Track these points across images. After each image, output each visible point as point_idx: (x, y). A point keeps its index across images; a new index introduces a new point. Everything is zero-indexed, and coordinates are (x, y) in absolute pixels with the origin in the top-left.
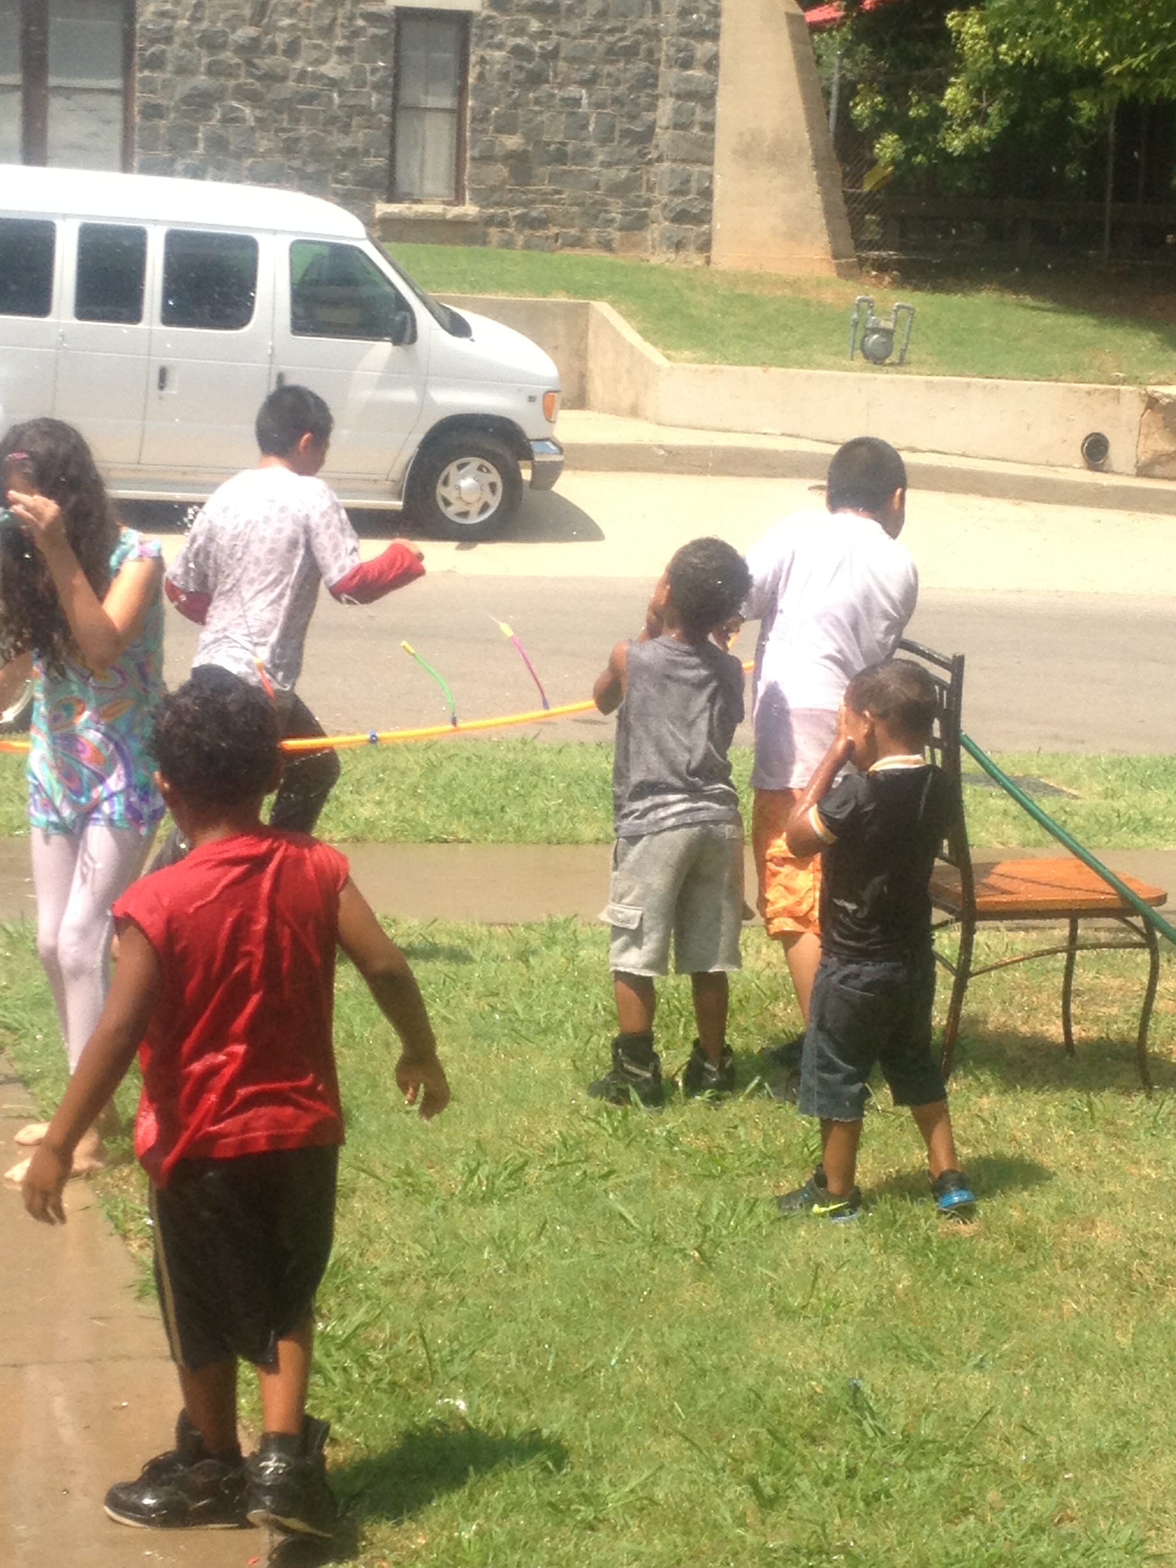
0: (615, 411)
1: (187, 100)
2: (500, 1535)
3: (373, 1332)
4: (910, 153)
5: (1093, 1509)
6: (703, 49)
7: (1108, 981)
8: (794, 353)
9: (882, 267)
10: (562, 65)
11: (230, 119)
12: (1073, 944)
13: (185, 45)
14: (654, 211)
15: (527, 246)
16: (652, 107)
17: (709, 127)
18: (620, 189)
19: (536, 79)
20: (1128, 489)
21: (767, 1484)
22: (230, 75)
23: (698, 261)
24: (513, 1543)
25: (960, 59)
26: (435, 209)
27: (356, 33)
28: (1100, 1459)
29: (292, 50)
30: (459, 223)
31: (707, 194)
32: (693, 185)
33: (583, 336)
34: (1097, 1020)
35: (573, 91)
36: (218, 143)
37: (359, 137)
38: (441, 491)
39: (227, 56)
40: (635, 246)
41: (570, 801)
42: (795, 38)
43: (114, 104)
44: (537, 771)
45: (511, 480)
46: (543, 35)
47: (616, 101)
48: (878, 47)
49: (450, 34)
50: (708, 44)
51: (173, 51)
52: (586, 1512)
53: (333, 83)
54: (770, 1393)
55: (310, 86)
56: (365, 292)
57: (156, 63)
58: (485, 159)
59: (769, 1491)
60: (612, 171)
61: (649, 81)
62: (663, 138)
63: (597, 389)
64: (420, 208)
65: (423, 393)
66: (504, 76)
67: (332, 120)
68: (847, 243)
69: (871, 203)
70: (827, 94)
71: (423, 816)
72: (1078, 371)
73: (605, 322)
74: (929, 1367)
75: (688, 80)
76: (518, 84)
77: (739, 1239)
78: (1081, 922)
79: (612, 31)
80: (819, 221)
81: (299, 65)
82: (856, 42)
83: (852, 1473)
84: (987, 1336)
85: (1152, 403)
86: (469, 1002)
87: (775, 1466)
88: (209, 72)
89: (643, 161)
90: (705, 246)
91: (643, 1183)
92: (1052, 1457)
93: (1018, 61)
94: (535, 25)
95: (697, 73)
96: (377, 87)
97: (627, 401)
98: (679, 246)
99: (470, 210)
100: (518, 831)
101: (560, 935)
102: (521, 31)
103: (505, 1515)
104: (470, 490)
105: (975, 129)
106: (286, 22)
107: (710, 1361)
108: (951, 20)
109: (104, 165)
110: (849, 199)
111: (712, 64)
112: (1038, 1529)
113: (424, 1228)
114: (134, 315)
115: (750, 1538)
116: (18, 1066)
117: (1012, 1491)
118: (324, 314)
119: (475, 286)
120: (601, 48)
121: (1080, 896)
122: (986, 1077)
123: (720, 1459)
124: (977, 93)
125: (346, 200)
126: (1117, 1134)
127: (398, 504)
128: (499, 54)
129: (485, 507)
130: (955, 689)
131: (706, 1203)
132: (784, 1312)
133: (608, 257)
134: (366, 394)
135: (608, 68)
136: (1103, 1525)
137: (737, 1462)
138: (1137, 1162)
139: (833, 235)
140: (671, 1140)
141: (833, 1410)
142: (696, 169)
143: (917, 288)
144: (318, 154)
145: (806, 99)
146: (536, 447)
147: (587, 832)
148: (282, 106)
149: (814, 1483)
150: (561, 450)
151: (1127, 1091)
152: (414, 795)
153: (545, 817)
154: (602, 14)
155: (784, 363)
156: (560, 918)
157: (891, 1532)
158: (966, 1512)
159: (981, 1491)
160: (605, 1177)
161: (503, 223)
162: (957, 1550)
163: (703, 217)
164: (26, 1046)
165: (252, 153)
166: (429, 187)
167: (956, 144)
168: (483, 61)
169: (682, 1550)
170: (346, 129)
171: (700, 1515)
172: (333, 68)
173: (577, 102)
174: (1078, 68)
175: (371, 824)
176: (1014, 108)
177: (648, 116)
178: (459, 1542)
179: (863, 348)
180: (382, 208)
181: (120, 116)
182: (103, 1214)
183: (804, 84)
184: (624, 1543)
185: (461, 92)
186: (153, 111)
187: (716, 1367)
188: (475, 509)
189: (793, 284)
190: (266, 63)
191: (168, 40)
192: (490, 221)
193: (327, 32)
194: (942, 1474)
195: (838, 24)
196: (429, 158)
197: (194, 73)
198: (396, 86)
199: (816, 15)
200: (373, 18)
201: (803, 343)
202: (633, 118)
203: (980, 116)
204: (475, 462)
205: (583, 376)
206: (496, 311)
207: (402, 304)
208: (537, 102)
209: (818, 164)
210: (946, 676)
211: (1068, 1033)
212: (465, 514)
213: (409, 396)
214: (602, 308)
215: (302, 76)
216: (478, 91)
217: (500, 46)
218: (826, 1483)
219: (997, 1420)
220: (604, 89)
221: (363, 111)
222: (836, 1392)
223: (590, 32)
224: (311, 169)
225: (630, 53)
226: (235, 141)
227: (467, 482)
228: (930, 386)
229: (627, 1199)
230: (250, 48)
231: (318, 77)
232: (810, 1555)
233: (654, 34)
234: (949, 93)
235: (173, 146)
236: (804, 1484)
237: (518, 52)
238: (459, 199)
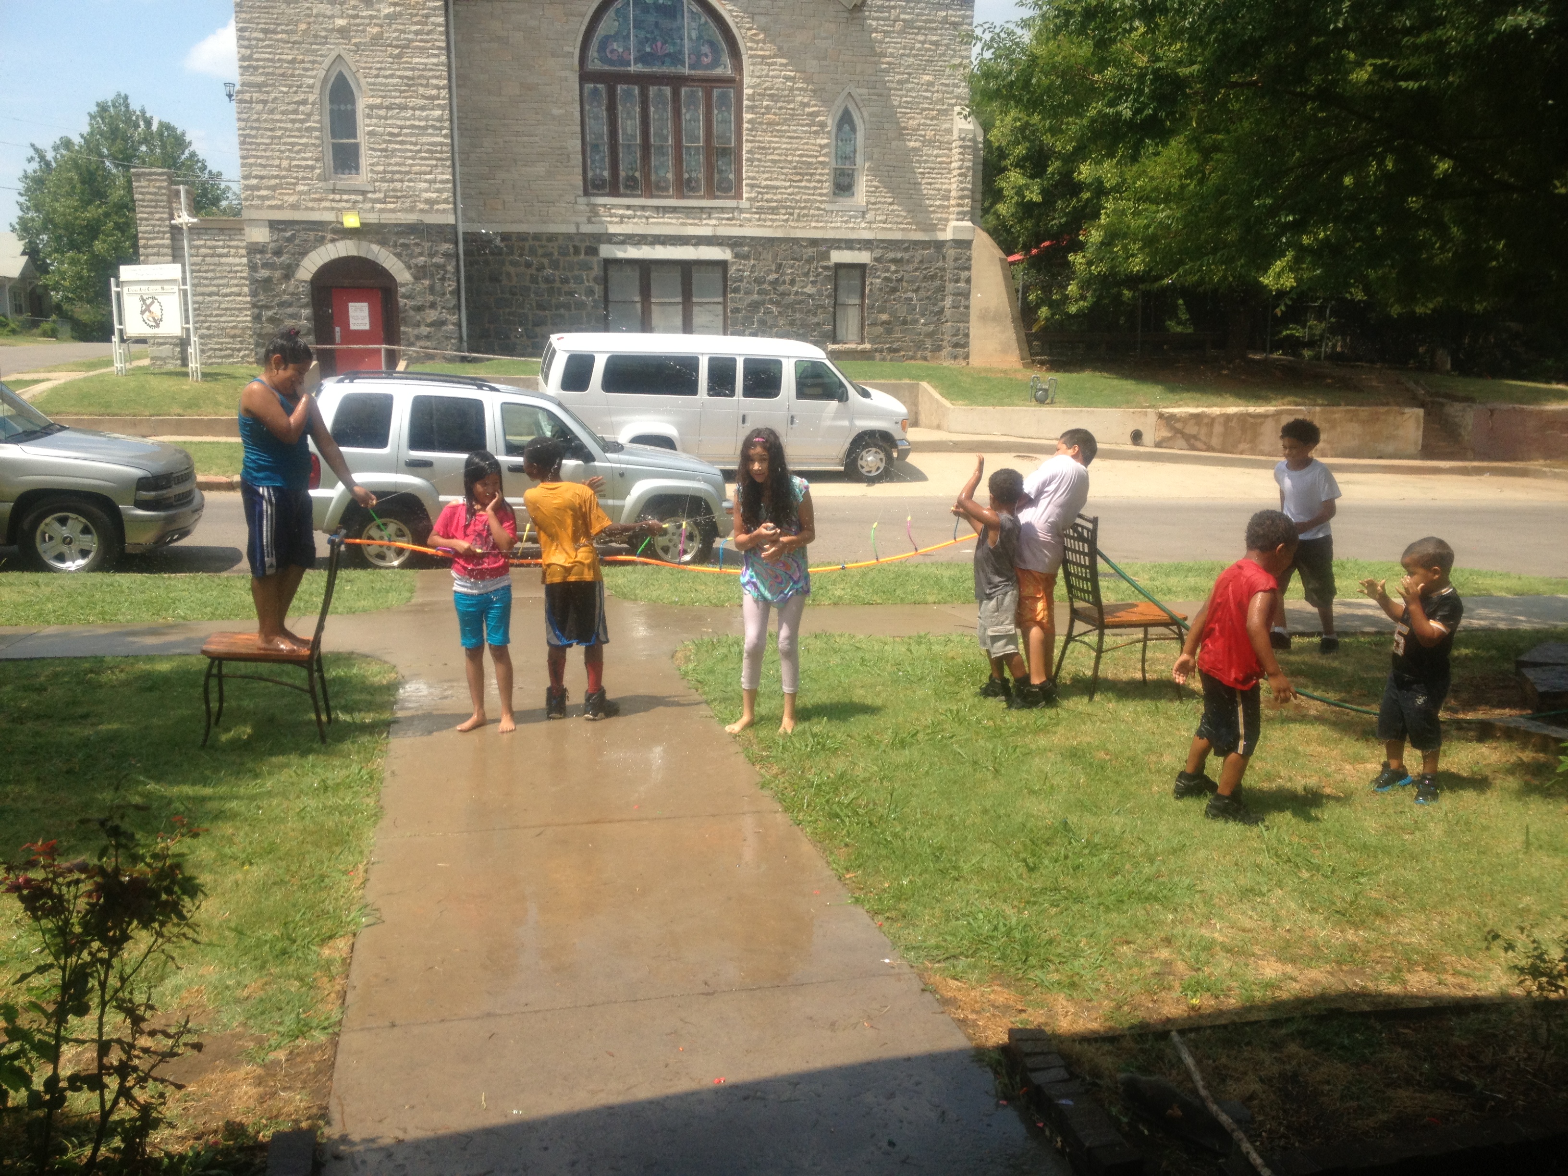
0: (930, 427)
1: (749, 305)
2: (920, 883)
3: (860, 801)
4: (1053, 315)
5: (1171, 872)
6: (964, 274)
7: (1159, 655)
8: (1006, 400)
9: (1042, 363)
10: (904, 284)
11: (768, 312)
12: (1146, 639)
13: (748, 282)
14: (945, 343)
15: (891, 360)
16: (943, 300)
17: (967, 307)
18: (930, 335)
19: (894, 290)
20: (1151, 453)
21: (1030, 861)
22: (767, 294)
23: (964, 364)
24: (925, 885)
25: (1074, 273)
26: (853, 346)
27: (818, 275)
28: (1174, 851)
29: (793, 282)
30: (863, 352)
31: (967, 335)
32: (961, 332)
33: (917, 396)
34: (1155, 671)
35: (909, 294)
36: (762, 322)
37: (820, 318)
38: (860, 462)
39: (766, 286)
40: (937, 358)
41: (922, 586)
42: (1003, 268)
43: (720, 307)
44: (908, 574)
45: (889, 457)
46: (896, 272)
47: (927, 298)
48: (1039, 271)
49: (857, 273)
50: (966, 273)
51: (743, 285)
52: (954, 873)
53: (810, 295)
54: (1029, 825)
55: (800, 298)
56: (826, 380)
57: (736, 290)
58: (874, 324)
59: (1031, 865)
60: (926, 328)
61: (942, 289)
62: (948, 313)
63: (923, 418)
64: (847, 346)
65: (851, 422)
66: (881, 290)
67: (809, 311)
68: (1026, 354)
69: (1036, 336)
70: (1017, 291)
71: (862, 594)
72: (1128, 403)
73: (926, 390)
74: (1096, 814)
75: (958, 288)
76: (888, 293)
77: (1010, 762)
78: (1149, 629)
79: (926, 269)
80: (1014, 345)
81: (795, 289)
82: (1028, 269)
83: (1066, 857)
84: (1119, 802)
85: (1161, 416)
86: (889, 668)
87: (1033, 855)
88: (758, 293)
89: (939, 323)
90: (966, 357)
91: (967, 740)
92: (1152, 851)
93: (1099, 273)
94: (893, 268)
95: (962, 285)
96: (828, 297)
97: (935, 423)
98: (955, 358)
99: (867, 346)
100: (902, 600)
101: (923, 640)
102: (887, 271)
103: (921, 875)
104: (872, 462)
105: (1081, 303)
106: (789, 271)
107: (1002, 811)
108: (1071, 257)
109: (717, 333)
110: (1026, 335)
111: (968, 281)
112: (1148, 880)
113: (877, 760)
114: (732, 393)
115: (1025, 884)
116: (704, 697)
117: (1136, 865)
118: (807, 391)
119: (871, 377)
120: (921, 276)
121: (1151, 618)
122: (1110, 695)
123: (1009, 852)
124: (1082, 288)
125: (816, 343)
126: (1169, 718)
127: (842, 468)
128: (878, 281)
129: (878, 468)
130: (1094, 532)
131: (995, 748)
132: (1032, 792)
133: (925, 363)
134: (828, 423)
135: (924, 284)
136: (1176, 879)
137: (1017, 854)
138: (1178, 729)
139: (1021, 349)
140: (979, 722)
141: (1056, 831)
142: (962, 325)
143: (1057, 371)
144: (803, 325)
145: (1008, 293)
146: (899, 443)
147: (930, 599)
148: (791, 306)
149: (1050, 862)
150: (909, 444)
151: (1171, 700)
152: (858, 585)
153: (913, 593)
154: (921, 262)
155: (1002, 405)
156: (922, 634)
157: (1085, 882)
158: (1117, 874)
159: (1123, 865)
160: (952, 737)
161: (881, 351)
162: (1114, 889)
163: (965, 345)
164: (706, 689)
165: (777, 326)
166: (850, 337)
167: (1073, 309)
168: (871, 283)
169: (996, 889)
170: (815, 314)
171: (1003, 874)
172: (809, 290)
173: (911, 299)
174: (1126, 275)
175: (840, 598)
176: (1097, 293)
177: (941, 304)
178: (902, 885)
179: (1035, 397)
180: (831, 347)
181: (722, 313)
182: (743, 755)
183: (1007, 287)
184: (972, 886)
185: (863, 296)
186: (736, 310)
187: (1005, 815)
188: (874, 469)
189: (1005, 372)
190: (781, 288)
191: (741, 281)
192: (876, 350)
193: (807, 274)
194: (1105, 857)
195: (1021, 261)
196: (850, 323)
197: (752, 294)
198: (836, 295)
199: (1011, 259)
200: (826, 268)
201: (1010, 396)
202: (935, 305)
203: (1083, 298)
204: (874, 450)
205: (917, 413)
206: (882, 388)
207: (842, 385)
208: (894, 300)
209: (1014, 320)
210: (1090, 526)
211: (1144, 676)
212: (870, 472)
213: (846, 423)
214: (924, 384)
215: (797, 293)
216: (870, 296)
217: (879, 277)
218: (1056, 861)
219: (1127, 835)
220: (922, 293)
221: (822, 306)
222: (1057, 824)
223: (916, 269)
224: (801, 332)
225: (933, 278)
226: (770, 322)
227: (870, 459)
228: (1064, 412)
229: (961, 746)
230: (775, 282)
231: (803, 293)
232: (1051, 891)
233: (944, 269)
234: (1070, 288)
235: (744, 325)
236: (1046, 862)
237: (886, 279)
238: (863, 342)
